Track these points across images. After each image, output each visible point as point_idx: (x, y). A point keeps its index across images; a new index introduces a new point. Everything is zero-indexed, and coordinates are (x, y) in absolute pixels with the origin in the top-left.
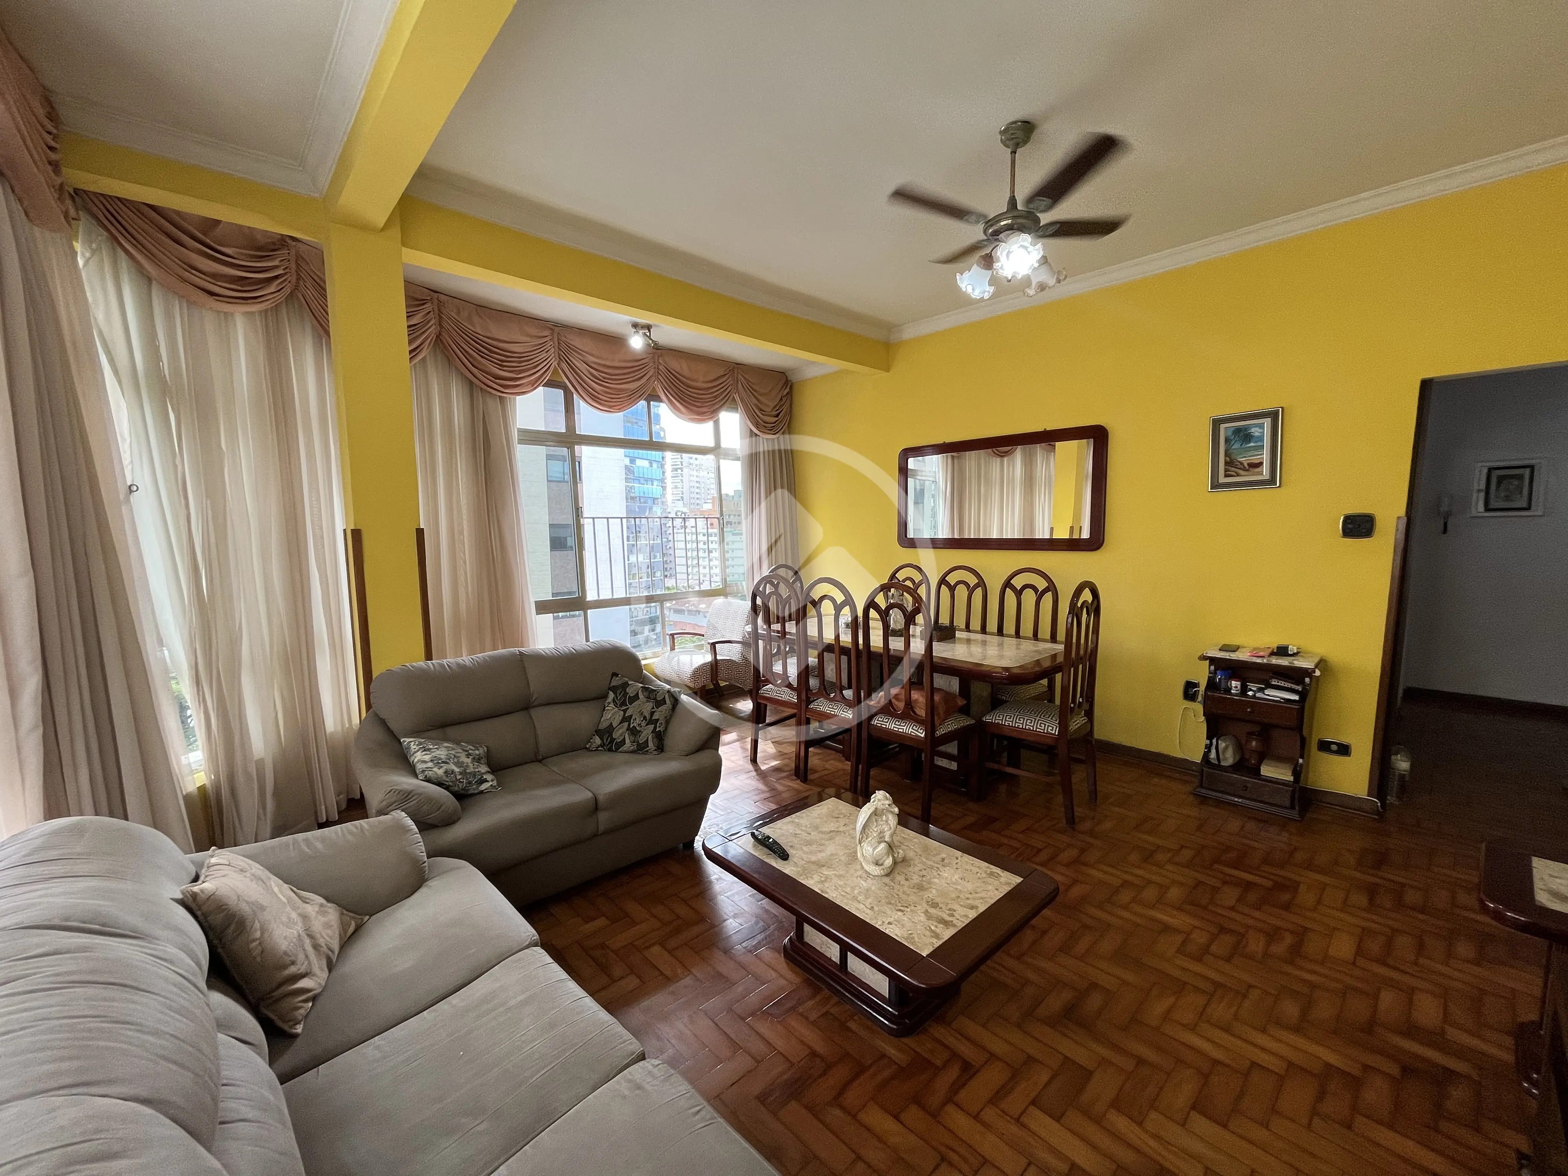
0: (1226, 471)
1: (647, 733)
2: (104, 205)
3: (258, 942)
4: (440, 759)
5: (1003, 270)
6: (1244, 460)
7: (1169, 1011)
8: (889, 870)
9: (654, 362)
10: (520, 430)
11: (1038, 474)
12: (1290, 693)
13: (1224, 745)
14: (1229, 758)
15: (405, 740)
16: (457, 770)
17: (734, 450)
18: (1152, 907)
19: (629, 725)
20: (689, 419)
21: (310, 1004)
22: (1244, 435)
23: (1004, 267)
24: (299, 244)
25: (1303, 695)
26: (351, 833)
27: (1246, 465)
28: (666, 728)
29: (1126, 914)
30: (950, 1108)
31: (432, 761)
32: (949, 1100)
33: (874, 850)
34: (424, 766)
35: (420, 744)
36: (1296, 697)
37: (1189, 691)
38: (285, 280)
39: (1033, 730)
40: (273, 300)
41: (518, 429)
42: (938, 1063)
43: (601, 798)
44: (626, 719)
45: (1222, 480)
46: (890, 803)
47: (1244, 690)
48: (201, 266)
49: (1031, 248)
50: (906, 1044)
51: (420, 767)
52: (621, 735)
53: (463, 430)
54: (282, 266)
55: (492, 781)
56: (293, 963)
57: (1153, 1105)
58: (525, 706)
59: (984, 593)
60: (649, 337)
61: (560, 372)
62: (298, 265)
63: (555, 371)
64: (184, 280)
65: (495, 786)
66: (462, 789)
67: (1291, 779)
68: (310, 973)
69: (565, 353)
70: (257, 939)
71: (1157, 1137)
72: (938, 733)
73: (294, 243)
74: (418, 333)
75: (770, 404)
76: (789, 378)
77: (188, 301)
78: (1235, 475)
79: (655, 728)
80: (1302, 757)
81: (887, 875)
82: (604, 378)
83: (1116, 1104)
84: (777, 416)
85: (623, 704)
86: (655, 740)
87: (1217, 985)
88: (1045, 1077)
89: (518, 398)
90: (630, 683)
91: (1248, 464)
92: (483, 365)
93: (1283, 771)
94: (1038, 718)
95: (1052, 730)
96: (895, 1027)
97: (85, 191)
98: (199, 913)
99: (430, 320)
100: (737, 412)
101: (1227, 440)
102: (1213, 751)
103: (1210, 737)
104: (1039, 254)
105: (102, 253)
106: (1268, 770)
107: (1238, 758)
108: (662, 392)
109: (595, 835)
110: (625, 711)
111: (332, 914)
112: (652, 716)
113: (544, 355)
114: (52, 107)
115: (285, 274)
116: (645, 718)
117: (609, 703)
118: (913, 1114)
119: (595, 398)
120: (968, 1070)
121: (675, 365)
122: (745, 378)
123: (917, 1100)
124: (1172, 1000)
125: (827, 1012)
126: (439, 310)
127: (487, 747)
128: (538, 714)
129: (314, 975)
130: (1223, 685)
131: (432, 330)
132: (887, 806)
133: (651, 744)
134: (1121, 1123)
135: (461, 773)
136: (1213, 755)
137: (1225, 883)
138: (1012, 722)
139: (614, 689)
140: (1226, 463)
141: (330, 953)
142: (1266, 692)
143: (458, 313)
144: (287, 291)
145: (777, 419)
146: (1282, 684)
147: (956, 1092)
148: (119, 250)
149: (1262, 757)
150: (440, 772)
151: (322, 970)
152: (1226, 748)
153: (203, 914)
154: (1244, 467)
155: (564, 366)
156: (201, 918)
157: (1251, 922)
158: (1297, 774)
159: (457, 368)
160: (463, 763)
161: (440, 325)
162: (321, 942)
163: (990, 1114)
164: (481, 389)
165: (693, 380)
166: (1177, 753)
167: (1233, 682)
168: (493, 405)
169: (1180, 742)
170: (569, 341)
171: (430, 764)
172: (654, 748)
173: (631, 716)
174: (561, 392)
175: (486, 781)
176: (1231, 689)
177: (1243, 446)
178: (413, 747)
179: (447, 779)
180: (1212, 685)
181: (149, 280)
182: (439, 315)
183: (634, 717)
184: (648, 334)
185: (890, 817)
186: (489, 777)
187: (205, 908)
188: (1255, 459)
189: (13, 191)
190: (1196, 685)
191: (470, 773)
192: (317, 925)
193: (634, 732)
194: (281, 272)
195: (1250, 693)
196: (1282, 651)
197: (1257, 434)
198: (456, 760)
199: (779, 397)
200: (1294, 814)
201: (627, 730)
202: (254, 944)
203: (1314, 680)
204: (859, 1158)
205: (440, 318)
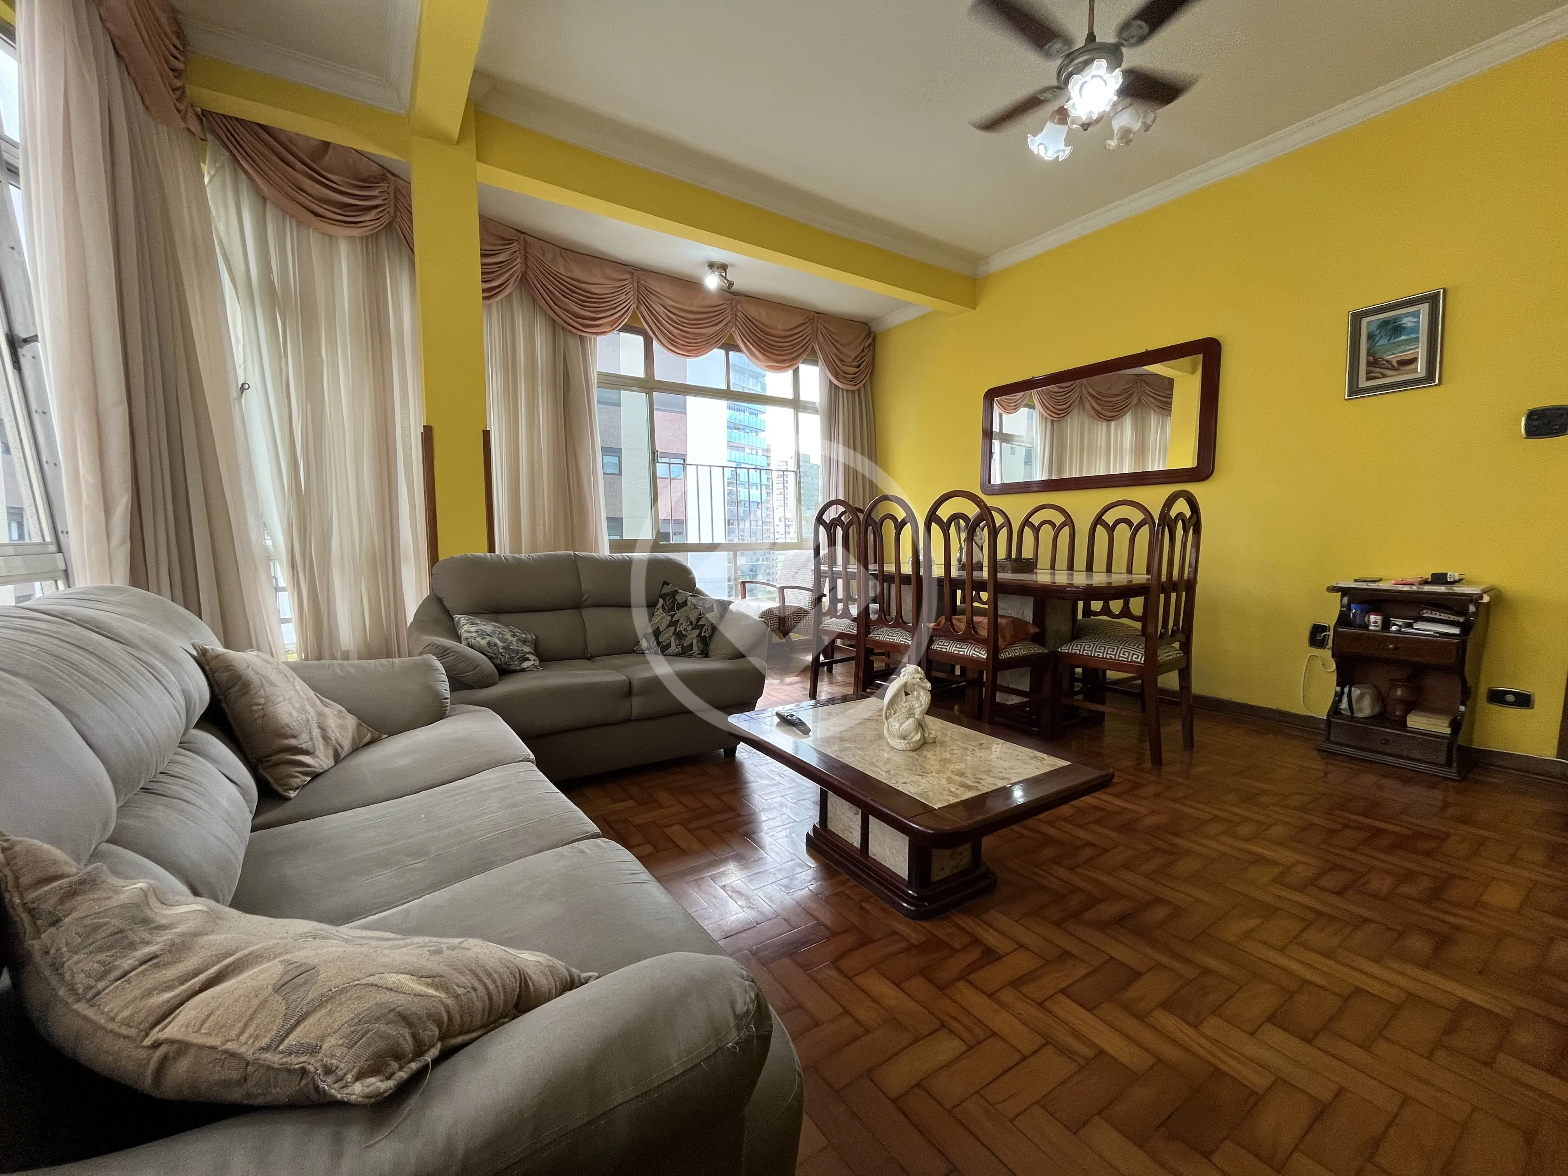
0: (1368, 373)
1: (692, 637)
2: (225, 126)
3: (261, 707)
4: (485, 632)
5: (1075, 109)
6: (1393, 357)
7: (1252, 930)
8: (917, 746)
9: (732, 309)
10: (599, 374)
11: (1152, 439)
12: (1445, 626)
13: (1358, 692)
14: (1366, 708)
15: (457, 617)
16: (500, 644)
17: (814, 403)
18: (1247, 840)
19: (676, 629)
20: (767, 366)
21: (309, 779)
22: (1394, 328)
23: (1077, 106)
24: (398, 180)
25: (1466, 628)
26: (383, 666)
27: (1396, 365)
28: (712, 635)
29: (1212, 844)
30: (962, 985)
31: (476, 632)
32: (963, 977)
33: (901, 725)
34: (468, 635)
35: (469, 619)
36: (1456, 631)
37: (1317, 637)
38: (383, 210)
39: (1115, 659)
40: (371, 227)
41: (598, 372)
42: (957, 946)
43: (635, 683)
44: (673, 624)
45: (1363, 383)
46: (922, 676)
47: (1386, 625)
48: (308, 189)
49: (1107, 76)
50: (923, 927)
51: (465, 635)
52: (668, 639)
53: (545, 369)
54: (382, 196)
55: (534, 660)
56: (294, 737)
57: (1216, 1011)
58: (578, 606)
59: (1072, 533)
60: (726, 278)
61: (639, 315)
62: (396, 197)
63: (634, 316)
64: (293, 199)
65: (536, 666)
66: (505, 663)
67: (1448, 731)
68: (313, 753)
69: (643, 296)
70: (260, 704)
71: (1214, 1041)
72: (1003, 656)
73: (393, 178)
74: (505, 270)
75: (851, 353)
76: (872, 330)
77: (298, 222)
78: (1380, 376)
79: (700, 633)
80: (1463, 703)
81: (914, 750)
82: (682, 322)
83: (1167, 1005)
84: (858, 367)
85: (672, 609)
86: (700, 644)
87: (1320, 914)
88: (1082, 970)
89: (599, 338)
90: (679, 591)
91: (1397, 362)
92: (566, 304)
93: (1438, 722)
94: (1121, 647)
95: (1137, 658)
96: (912, 908)
97: (210, 112)
98: (207, 668)
99: (516, 259)
100: (817, 365)
101: (1370, 337)
102: (1345, 699)
103: (1341, 683)
104: (1117, 83)
105: (224, 172)
106: (1417, 722)
107: (1377, 710)
108: (739, 339)
109: (627, 720)
110: (672, 616)
111: (351, 722)
112: (697, 622)
113: (623, 297)
114: (180, 27)
115: (384, 205)
116: (691, 623)
117: (658, 609)
118: (917, 985)
119: (672, 342)
120: (990, 956)
121: (753, 311)
122: (824, 327)
123: (925, 973)
124: (1259, 921)
125: (842, 892)
126: (525, 250)
127: (536, 637)
128: (589, 614)
129: (317, 757)
130: (1358, 621)
131: (518, 267)
132: (918, 680)
133: (695, 648)
134: (1170, 1022)
135: (503, 648)
136: (1344, 705)
137: (1346, 826)
138: (1091, 651)
139: (664, 596)
140: (1369, 364)
141: (338, 747)
142: (1415, 626)
143: (544, 254)
144: (386, 219)
145: (858, 370)
146: (1437, 615)
147: (974, 971)
148: (240, 170)
149: (1411, 706)
150: (483, 642)
151: (326, 757)
152: (1361, 696)
153: (211, 669)
154: (1393, 366)
155: (643, 309)
156: (208, 672)
157: (1375, 863)
158: (1456, 725)
159: (541, 308)
160: (507, 639)
161: (526, 264)
162: (332, 735)
163: (1007, 995)
164: (563, 328)
165: (771, 328)
166: (1300, 709)
167: (1372, 617)
168: (573, 343)
169: (1304, 697)
170: (649, 285)
171: (474, 634)
172: (698, 652)
173: (678, 621)
174: (640, 339)
175: (528, 659)
176: (1368, 625)
177: (1391, 341)
178: (463, 621)
179: (490, 651)
180: (1343, 620)
181: (265, 199)
182: (526, 256)
183: (680, 622)
184: (724, 274)
185: (922, 693)
186: (532, 657)
187: (213, 664)
188: (1407, 355)
189: (129, 73)
190: (1324, 629)
191: (513, 650)
192: (332, 723)
193: (679, 636)
194: (380, 202)
195: (1394, 628)
196: (1439, 579)
197: (1410, 325)
198: (500, 636)
199: (862, 347)
200: (1452, 772)
201: (673, 634)
202: (256, 708)
203: (1482, 611)
204: (847, 1012)
205: (526, 257)
